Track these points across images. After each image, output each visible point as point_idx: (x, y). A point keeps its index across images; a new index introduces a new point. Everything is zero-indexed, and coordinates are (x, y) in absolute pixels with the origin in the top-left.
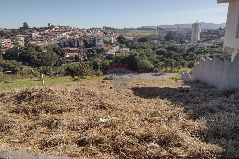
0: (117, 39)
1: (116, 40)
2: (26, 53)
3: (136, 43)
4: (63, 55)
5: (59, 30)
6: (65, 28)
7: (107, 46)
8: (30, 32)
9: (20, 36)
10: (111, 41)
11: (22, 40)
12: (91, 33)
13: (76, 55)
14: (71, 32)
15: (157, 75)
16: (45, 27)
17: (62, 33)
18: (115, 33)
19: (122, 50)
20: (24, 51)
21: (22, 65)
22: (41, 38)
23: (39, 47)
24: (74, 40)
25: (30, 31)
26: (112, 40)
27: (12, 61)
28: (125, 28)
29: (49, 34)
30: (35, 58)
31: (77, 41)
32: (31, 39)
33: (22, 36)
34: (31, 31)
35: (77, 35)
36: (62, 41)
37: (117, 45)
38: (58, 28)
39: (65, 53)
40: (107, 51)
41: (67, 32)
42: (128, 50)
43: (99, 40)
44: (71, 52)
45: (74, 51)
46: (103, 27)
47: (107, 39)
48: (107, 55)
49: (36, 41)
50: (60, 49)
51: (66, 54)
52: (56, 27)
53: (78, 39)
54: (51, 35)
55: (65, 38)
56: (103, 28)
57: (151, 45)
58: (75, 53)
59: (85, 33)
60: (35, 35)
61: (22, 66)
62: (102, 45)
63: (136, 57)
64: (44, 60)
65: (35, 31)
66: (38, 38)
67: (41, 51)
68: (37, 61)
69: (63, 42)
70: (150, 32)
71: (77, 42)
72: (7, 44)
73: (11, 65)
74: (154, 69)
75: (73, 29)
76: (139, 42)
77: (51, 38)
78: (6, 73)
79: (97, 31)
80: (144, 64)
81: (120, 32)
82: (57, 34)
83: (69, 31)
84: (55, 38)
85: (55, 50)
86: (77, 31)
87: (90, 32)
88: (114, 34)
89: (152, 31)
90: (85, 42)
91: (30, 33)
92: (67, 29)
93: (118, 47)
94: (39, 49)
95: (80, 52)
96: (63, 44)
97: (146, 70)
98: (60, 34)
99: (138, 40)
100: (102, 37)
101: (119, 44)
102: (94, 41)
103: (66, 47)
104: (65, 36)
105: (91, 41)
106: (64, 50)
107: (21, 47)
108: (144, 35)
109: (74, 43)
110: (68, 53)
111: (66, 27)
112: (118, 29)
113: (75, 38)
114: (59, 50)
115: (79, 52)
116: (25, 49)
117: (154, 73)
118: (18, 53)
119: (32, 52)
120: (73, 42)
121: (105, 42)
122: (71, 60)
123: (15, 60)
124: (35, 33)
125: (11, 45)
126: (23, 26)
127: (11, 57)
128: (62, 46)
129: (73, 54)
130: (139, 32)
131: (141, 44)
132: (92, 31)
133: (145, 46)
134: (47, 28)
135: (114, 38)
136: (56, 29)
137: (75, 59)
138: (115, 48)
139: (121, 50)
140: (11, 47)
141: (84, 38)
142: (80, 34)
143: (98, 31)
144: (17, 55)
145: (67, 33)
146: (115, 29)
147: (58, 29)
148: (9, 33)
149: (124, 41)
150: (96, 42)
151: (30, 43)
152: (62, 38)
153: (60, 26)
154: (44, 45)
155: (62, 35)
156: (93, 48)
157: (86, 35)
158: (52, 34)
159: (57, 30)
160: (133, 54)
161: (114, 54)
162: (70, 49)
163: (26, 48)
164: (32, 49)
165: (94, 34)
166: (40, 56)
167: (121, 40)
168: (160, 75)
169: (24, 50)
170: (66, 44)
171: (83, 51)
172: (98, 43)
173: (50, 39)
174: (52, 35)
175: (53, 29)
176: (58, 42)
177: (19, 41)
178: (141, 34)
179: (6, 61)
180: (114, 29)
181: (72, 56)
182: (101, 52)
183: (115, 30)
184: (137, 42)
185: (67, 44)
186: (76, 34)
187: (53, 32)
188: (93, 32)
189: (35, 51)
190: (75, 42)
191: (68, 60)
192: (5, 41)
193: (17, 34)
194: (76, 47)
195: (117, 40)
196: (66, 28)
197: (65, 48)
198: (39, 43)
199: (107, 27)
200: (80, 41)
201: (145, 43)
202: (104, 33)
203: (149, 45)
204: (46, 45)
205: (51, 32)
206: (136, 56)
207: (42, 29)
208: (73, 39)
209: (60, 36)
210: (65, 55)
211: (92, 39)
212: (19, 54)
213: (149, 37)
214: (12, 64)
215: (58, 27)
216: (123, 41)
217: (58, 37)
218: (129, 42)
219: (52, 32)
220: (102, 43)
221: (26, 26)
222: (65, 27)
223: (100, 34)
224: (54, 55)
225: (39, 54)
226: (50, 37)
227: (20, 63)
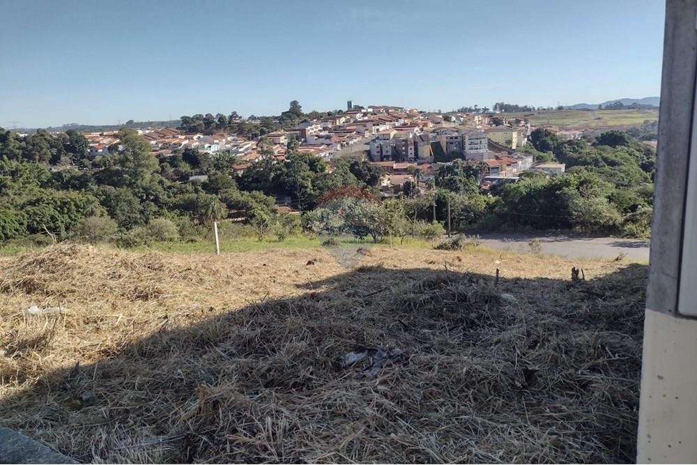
0: (530, 138)
1: (526, 139)
2: (287, 175)
3: (588, 148)
4: (373, 180)
5: (372, 117)
6: (387, 112)
7: (497, 158)
8: (303, 124)
9: (279, 133)
10: (510, 142)
11: (283, 144)
12: (454, 122)
13: (407, 180)
14: (402, 121)
15: (630, 245)
16: (340, 111)
17: (378, 125)
18: (526, 121)
19: (543, 169)
20: (285, 170)
21: (276, 203)
22: (328, 137)
23: (319, 160)
24: (406, 141)
25: (302, 122)
26: (515, 141)
27: (254, 192)
28: (561, 105)
29: (348, 128)
30: (306, 187)
31: (415, 144)
32: (303, 140)
33: (284, 134)
34: (305, 121)
35: (416, 129)
36: (376, 145)
37: (527, 153)
38: (369, 113)
39: (379, 177)
40: (495, 170)
41: (391, 121)
42: (560, 168)
43: (476, 141)
44: (397, 174)
45: (406, 171)
46: (495, 104)
47: (499, 137)
48: (494, 183)
49: (314, 145)
50: (367, 167)
51: (382, 178)
52: (365, 111)
53: (418, 140)
54: (350, 131)
55: (385, 137)
56: (495, 108)
57: (637, 153)
58: (407, 176)
59: (439, 123)
60: (313, 131)
61: (276, 207)
62: (482, 155)
63: (564, 188)
64: (326, 193)
65: (315, 120)
66: (319, 137)
67: (323, 169)
68: (311, 194)
69: (378, 147)
70: (641, 115)
71: (413, 147)
72: (248, 153)
73: (251, 204)
74: (625, 228)
75: (408, 112)
76: (597, 145)
77: (351, 138)
78: (239, 222)
79: (474, 118)
80: (588, 212)
81: (543, 118)
82: (365, 126)
83: (398, 119)
84: (360, 139)
85: (356, 167)
86: (419, 119)
87: (454, 119)
88: (523, 122)
89: (646, 113)
90: (436, 147)
91: (301, 126)
92: (391, 115)
93: (530, 159)
94: (319, 166)
95: (418, 172)
96: (378, 152)
97: (596, 228)
98: (373, 127)
99: (596, 138)
100: (486, 131)
101: (534, 151)
102: (462, 145)
103: (385, 159)
104: (385, 133)
105: (451, 143)
106: (379, 170)
107: (277, 159)
108: (621, 126)
109: (406, 151)
110: (388, 176)
111: (391, 108)
112: (539, 109)
113: (411, 136)
114: (365, 168)
115: (416, 173)
116: (287, 165)
117: (622, 238)
118: (270, 175)
119: (302, 174)
120: (404, 148)
121: (493, 146)
122: (393, 195)
123: (262, 192)
124: (313, 127)
125: (258, 155)
126: (288, 110)
127: (253, 185)
128: (376, 159)
129: (400, 180)
130: (606, 117)
131: (602, 152)
132: (458, 118)
133: (616, 156)
134: (344, 114)
135: (519, 134)
136: (365, 114)
137: (402, 192)
138: (520, 163)
139: (539, 168)
140: (257, 161)
141: (435, 137)
142: (425, 125)
143: (476, 118)
144: (267, 180)
145: (393, 123)
146: (529, 110)
147: (369, 115)
148: (255, 126)
149: (551, 143)
150: (467, 147)
151: (299, 150)
152: (378, 138)
153: (377, 105)
154: (331, 156)
155: (378, 130)
156: (457, 162)
157: (439, 129)
158: (355, 127)
159: (366, 118)
160: (557, 181)
161: (515, 180)
162: (395, 166)
163: (289, 162)
164: (302, 165)
165: (463, 124)
166: (319, 182)
167: (540, 142)
168: (638, 246)
169: (283, 167)
170: (384, 153)
171: (429, 170)
172: (471, 149)
173: (348, 140)
174: (354, 130)
175: (359, 116)
176: (367, 148)
177: (274, 147)
178: (611, 123)
179: (242, 192)
180: (525, 109)
181: (396, 184)
182: (476, 173)
183: (529, 113)
184: (594, 145)
185: (387, 152)
186: (414, 125)
187: (356, 122)
188: (462, 119)
189: (310, 170)
190: (409, 148)
191: (386, 195)
192: (246, 147)
193: (274, 128)
194: (410, 161)
195: (528, 140)
196: (390, 111)
197: (380, 163)
198: (321, 151)
199: (505, 103)
200: (422, 143)
201: (619, 148)
202: (492, 122)
203: (630, 155)
204: (338, 156)
205: (352, 121)
206: (567, 187)
207: (331, 116)
208: (403, 141)
209: (372, 131)
210: (380, 180)
211: (456, 138)
212: (273, 178)
213: (634, 132)
214: (254, 201)
215: (371, 110)
216: (548, 144)
217: (367, 134)
218: (566, 145)
219: (354, 122)
220: (484, 150)
221: (295, 111)
222: (387, 109)
223: (479, 123)
224: (351, 181)
225: (317, 178)
226: (348, 135)
227: (272, 199)
